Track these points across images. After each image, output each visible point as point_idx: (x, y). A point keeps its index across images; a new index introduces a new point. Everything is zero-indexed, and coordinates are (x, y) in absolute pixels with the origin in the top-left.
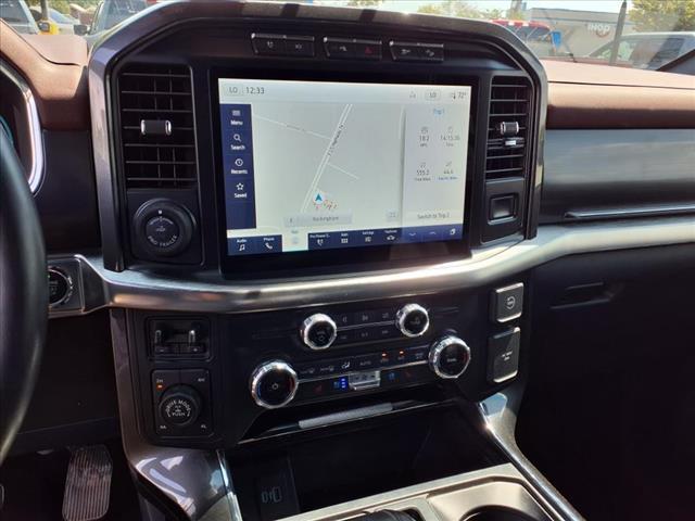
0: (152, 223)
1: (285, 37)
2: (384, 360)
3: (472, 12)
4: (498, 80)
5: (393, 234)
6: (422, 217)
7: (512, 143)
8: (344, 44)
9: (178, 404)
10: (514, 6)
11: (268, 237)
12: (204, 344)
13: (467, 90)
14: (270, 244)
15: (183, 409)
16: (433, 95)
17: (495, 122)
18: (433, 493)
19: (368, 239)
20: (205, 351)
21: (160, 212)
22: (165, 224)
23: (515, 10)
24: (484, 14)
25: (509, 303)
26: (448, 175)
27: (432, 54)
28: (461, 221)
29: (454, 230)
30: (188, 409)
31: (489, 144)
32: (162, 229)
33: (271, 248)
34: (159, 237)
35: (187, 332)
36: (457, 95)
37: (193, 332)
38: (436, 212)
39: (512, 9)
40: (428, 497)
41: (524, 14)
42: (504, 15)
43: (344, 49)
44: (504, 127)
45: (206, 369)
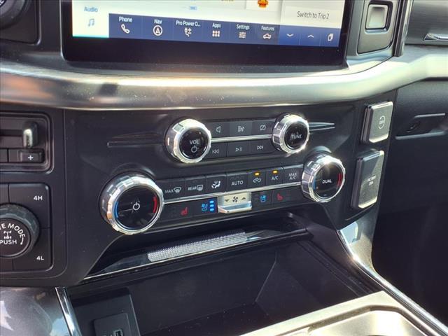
2: (257, 180)
5: (270, 32)
6: (302, 15)
9: (8, 229)
11: (125, 16)
12: (43, 151)
15: (15, 235)
18: (314, 326)
20: (43, 160)
28: (339, 25)
29: (331, 35)
30: (22, 236)
33: (127, 31)
35: (20, 134)
37: (28, 132)
40: (310, 330)
45: (45, 184)
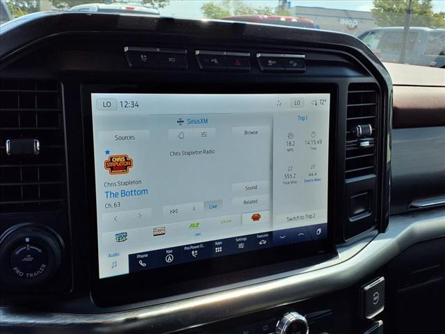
0: (17, 253)
1: (158, 50)
3: (247, 8)
4: (353, 86)
5: (265, 238)
6: (291, 219)
7: (366, 144)
8: (214, 57)
10: (281, 4)
11: (140, 254)
13: (327, 96)
14: (144, 260)
16: (297, 103)
17: (352, 125)
19: (241, 246)
21: (27, 240)
22: (32, 252)
23: (282, 7)
24: (258, 11)
25: (375, 299)
26: (312, 179)
27: (295, 64)
28: (325, 221)
29: (320, 230)
31: (347, 145)
32: (29, 259)
34: (26, 268)
36: (318, 102)
38: (303, 214)
39: (279, 6)
41: (290, 11)
42: (273, 11)
43: (216, 61)
44: (360, 129)
